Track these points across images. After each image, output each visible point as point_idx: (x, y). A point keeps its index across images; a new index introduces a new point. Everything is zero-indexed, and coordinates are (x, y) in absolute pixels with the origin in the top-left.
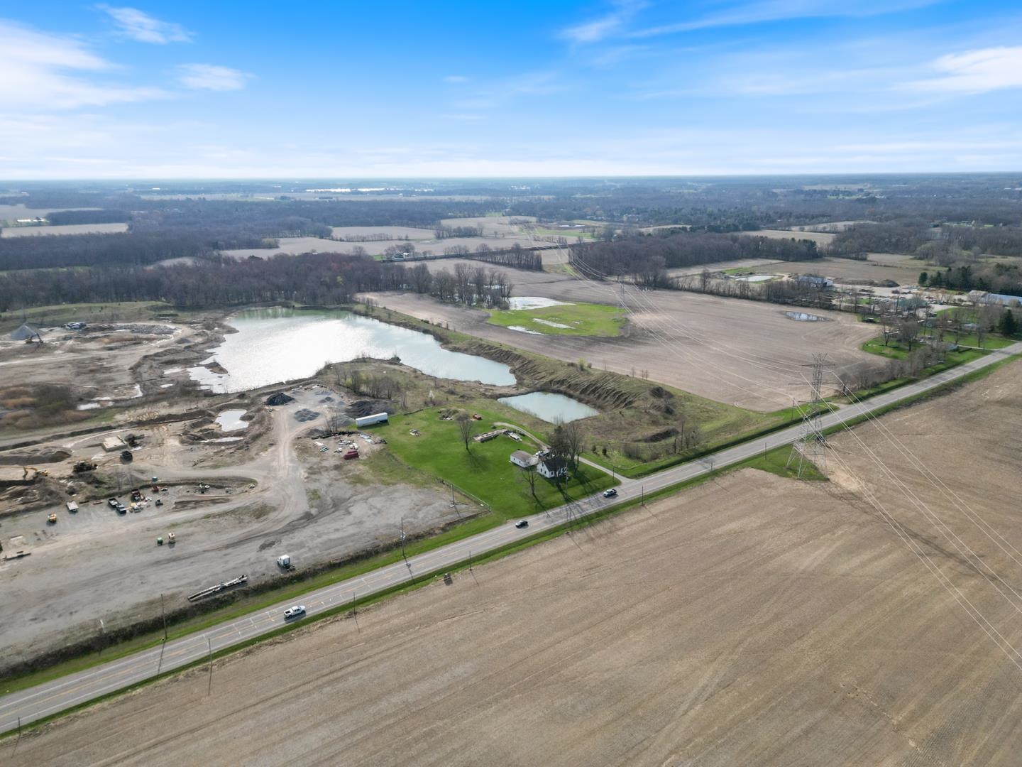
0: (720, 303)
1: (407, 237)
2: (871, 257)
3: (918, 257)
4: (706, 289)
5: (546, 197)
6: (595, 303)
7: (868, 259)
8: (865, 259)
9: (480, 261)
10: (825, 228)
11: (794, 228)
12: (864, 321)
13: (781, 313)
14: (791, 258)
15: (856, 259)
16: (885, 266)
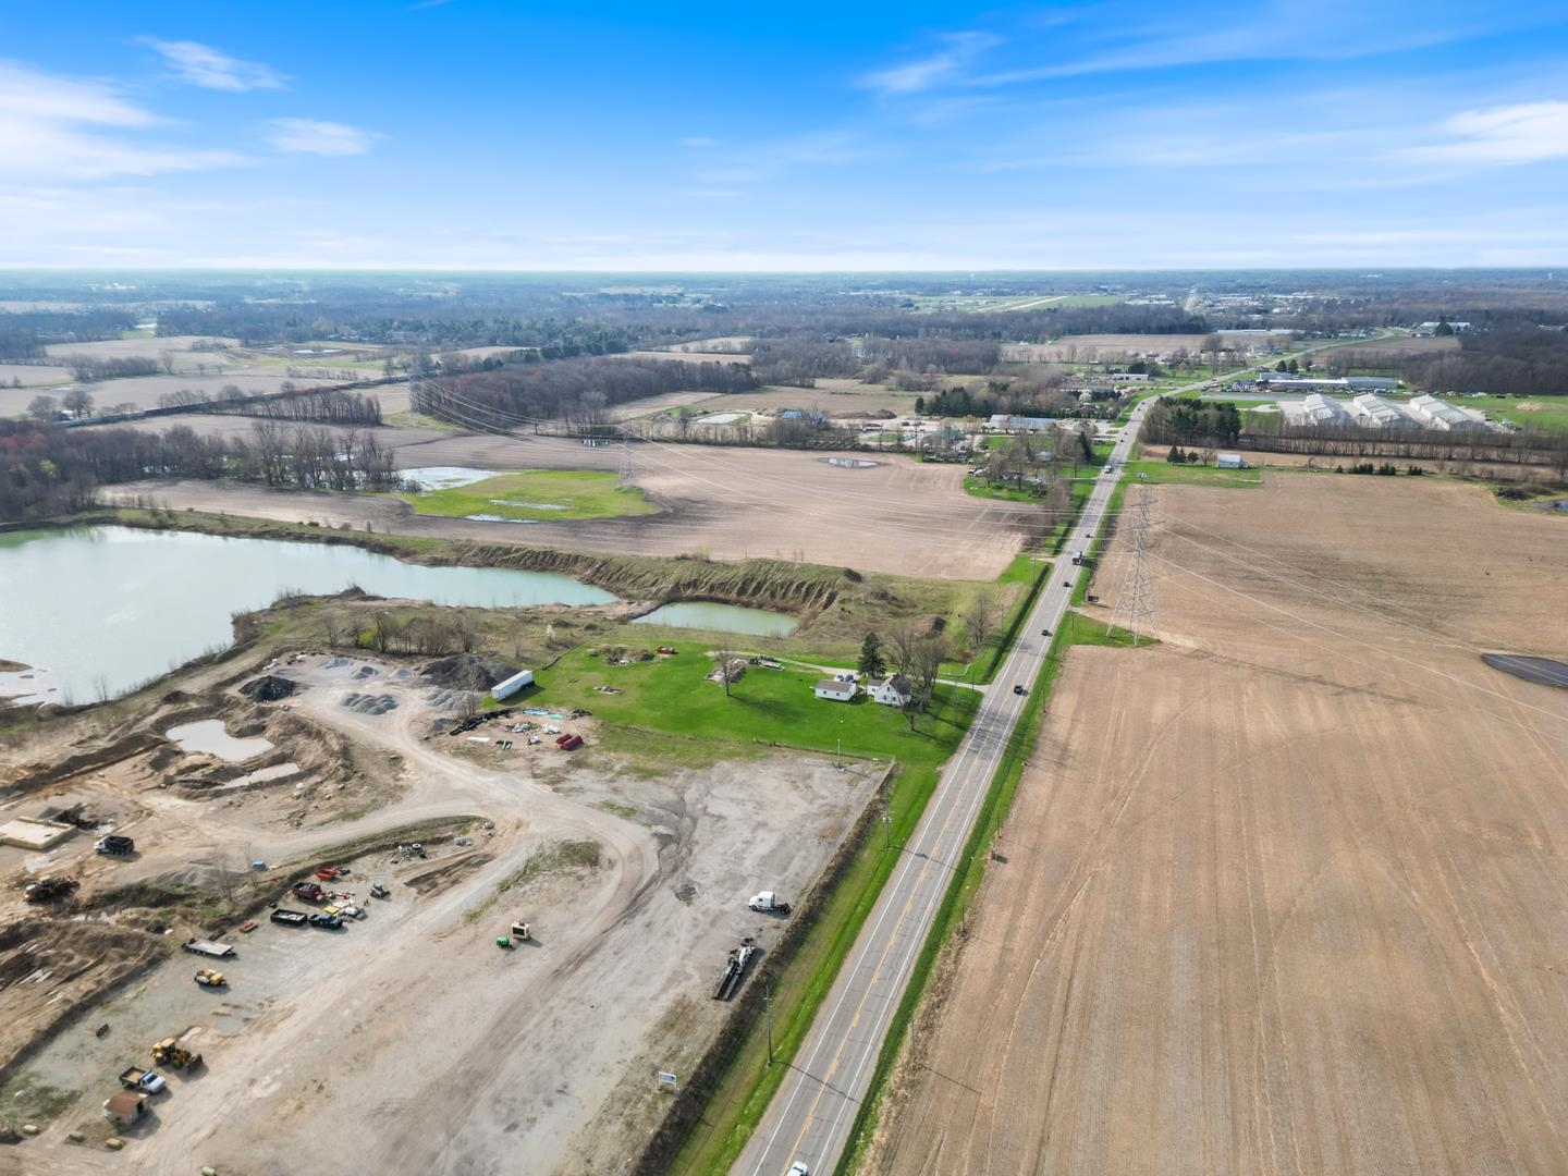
0: (727, 455)
1: (16, 381)
2: (819, 382)
3: (868, 380)
4: (688, 436)
5: (200, 305)
6: (556, 469)
7: (816, 385)
8: (812, 387)
9: (242, 415)
10: (715, 347)
11: (674, 348)
12: (924, 461)
13: (819, 460)
14: (730, 390)
15: (802, 386)
16: (846, 393)
